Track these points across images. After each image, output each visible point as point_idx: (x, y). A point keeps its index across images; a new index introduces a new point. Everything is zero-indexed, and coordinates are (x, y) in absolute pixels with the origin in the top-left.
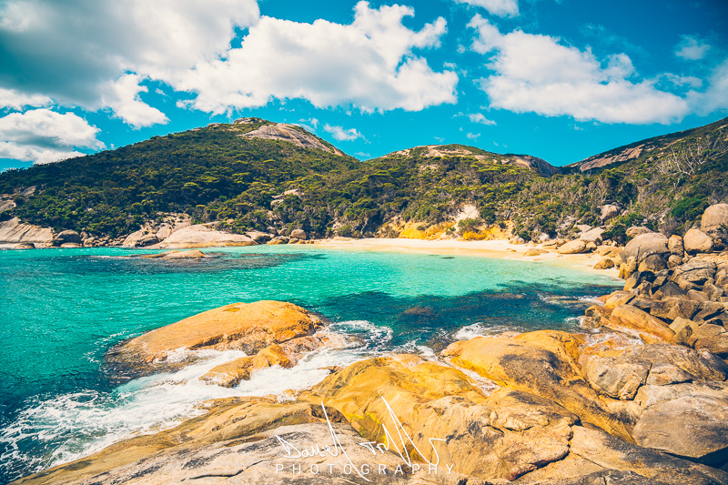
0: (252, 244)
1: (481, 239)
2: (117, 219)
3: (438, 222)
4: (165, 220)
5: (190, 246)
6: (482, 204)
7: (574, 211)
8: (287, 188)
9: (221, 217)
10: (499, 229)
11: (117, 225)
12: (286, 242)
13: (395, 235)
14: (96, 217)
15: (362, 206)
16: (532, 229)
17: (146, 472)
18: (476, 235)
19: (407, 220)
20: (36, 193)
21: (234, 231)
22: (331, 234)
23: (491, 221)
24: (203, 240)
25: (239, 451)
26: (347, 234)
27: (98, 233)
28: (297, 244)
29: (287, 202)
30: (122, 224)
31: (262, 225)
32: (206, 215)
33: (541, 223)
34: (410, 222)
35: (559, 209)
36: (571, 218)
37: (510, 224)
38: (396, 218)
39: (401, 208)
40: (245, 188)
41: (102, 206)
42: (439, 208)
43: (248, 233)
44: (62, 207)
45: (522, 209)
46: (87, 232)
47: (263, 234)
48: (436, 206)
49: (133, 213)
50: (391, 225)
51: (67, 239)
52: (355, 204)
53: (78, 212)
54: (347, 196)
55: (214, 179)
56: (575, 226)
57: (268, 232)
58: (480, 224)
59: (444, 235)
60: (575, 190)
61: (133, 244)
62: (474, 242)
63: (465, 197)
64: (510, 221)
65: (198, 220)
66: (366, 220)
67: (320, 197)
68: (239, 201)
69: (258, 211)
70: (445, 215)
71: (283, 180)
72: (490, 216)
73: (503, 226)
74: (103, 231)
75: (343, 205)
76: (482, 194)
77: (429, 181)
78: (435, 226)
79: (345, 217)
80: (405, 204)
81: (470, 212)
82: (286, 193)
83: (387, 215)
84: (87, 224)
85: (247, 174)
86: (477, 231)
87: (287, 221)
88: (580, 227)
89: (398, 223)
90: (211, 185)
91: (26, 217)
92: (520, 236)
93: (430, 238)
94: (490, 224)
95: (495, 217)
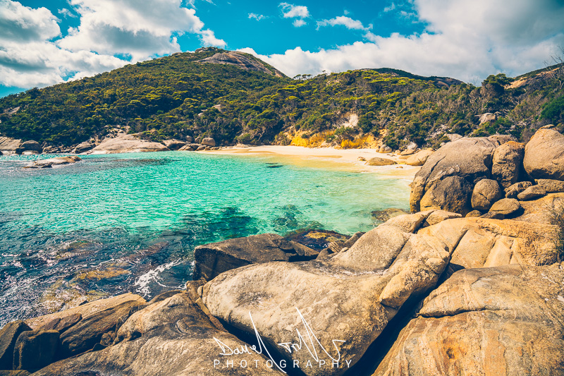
0: (164, 150)
4: (111, 131)
6: (363, 113)
8: (216, 103)
10: (372, 138)
11: (71, 136)
13: (288, 143)
15: (263, 116)
16: (402, 137)
18: (352, 144)
19: (298, 128)
20: (19, 112)
21: (153, 140)
22: (236, 142)
26: (247, 142)
27: (55, 143)
28: (204, 151)
30: (75, 135)
31: (181, 134)
34: (299, 131)
36: (443, 127)
37: (384, 133)
39: (297, 118)
40: (180, 103)
41: (61, 121)
43: (164, 141)
46: (48, 142)
47: (178, 142)
49: (84, 125)
50: (286, 133)
51: (27, 148)
53: (43, 126)
54: (257, 109)
55: (156, 96)
56: (445, 135)
57: (184, 140)
59: (324, 143)
62: (349, 150)
63: (350, 106)
65: (133, 131)
66: (264, 128)
67: (235, 109)
68: (170, 114)
69: (179, 123)
70: (328, 124)
72: (368, 126)
73: (377, 135)
74: (59, 140)
75: (250, 116)
80: (299, 116)
81: (353, 120)
83: (285, 125)
84: (48, 135)
85: (185, 92)
86: (352, 139)
90: (153, 102)
92: (388, 145)
93: (313, 145)
94: (365, 132)
95: (371, 126)
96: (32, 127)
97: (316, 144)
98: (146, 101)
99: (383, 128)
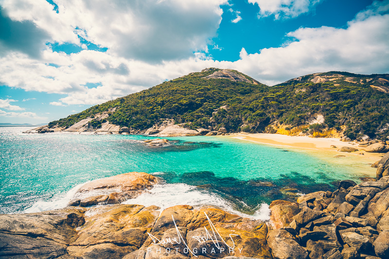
0: (198, 135)
1: (324, 137)
3: (298, 125)
4: (164, 122)
6: (327, 114)
8: (222, 105)
10: (336, 131)
11: (143, 125)
13: (274, 132)
15: (257, 115)
28: (221, 135)
31: (206, 125)
32: (181, 120)
34: (282, 125)
38: (276, 122)
39: (279, 116)
43: (197, 129)
44: (124, 117)
46: (132, 127)
47: (205, 130)
49: (150, 118)
50: (272, 126)
52: (254, 114)
53: (129, 119)
54: (251, 109)
55: (187, 101)
57: (208, 128)
59: (301, 133)
62: (319, 139)
63: (317, 110)
65: (177, 123)
66: (258, 123)
67: (237, 109)
68: (197, 113)
69: (204, 118)
70: (303, 121)
72: (332, 123)
73: (339, 129)
75: (248, 114)
76: (328, 108)
77: (299, 99)
78: (296, 127)
79: (247, 122)
80: (281, 114)
81: (320, 119)
82: (221, 108)
85: (203, 98)
86: (321, 132)
90: (185, 105)
91: (111, 121)
92: (348, 136)
93: (293, 134)
94: (330, 127)
95: (334, 123)
96: (124, 119)
97: (295, 133)
98: (181, 104)
99: (343, 124)
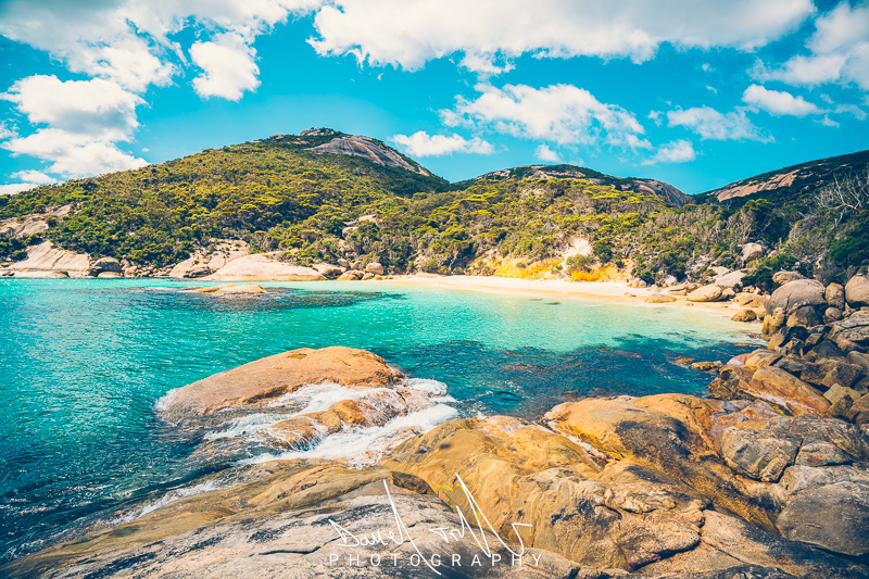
0: (319, 279)
1: (594, 280)
2: (163, 245)
3: (542, 258)
4: (219, 247)
5: (247, 279)
6: (596, 239)
7: (709, 249)
8: (363, 212)
9: (284, 245)
10: (615, 269)
11: (163, 252)
12: (360, 278)
13: (489, 272)
14: (138, 243)
15: (452, 236)
16: (656, 270)
17: (206, 543)
18: (588, 275)
19: (506, 254)
20: (71, 213)
21: (299, 263)
22: (413, 269)
23: (606, 260)
24: (262, 272)
25: (314, 524)
26: (432, 270)
27: (140, 262)
28: (373, 280)
29: (362, 230)
30: (169, 251)
31: (332, 256)
32: (267, 244)
33: (667, 263)
34: (508, 257)
35: (690, 246)
36: (704, 258)
37: (630, 264)
38: (491, 252)
39: (497, 240)
40: (313, 212)
41: (145, 230)
42: (544, 242)
43: (315, 266)
44: (100, 230)
45: (645, 245)
46: (129, 260)
47: (333, 268)
48: (540, 238)
49: (182, 238)
50: (485, 260)
51: (105, 268)
52: (442, 234)
53: (119, 236)
54: (433, 225)
55: (277, 200)
56: (709, 268)
57: (339, 264)
58: (593, 262)
59: (548, 274)
60: (711, 224)
61: (181, 276)
62: (584, 284)
63: (575, 229)
64: (630, 260)
65: (257, 249)
66: (456, 253)
67: (401, 225)
68: (305, 227)
69: (327, 240)
70: (550, 250)
71: (358, 203)
72: (605, 253)
73: (620, 265)
74: (146, 258)
75: (428, 234)
76: (596, 226)
77: (533, 208)
78: (539, 262)
79: (431, 250)
80: (503, 236)
81: (581, 247)
82: (361, 219)
83: (481, 248)
84: (128, 251)
85: (315, 195)
86: (589, 271)
87: (362, 252)
88: (715, 269)
89: (494, 258)
90: (273, 208)
91: (60, 241)
92: (642, 278)
93: (532, 277)
94: (604, 262)
95: (611, 255)
96: (102, 237)
97: (536, 275)
98: (261, 205)
99: (627, 257)
